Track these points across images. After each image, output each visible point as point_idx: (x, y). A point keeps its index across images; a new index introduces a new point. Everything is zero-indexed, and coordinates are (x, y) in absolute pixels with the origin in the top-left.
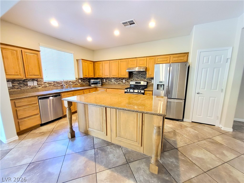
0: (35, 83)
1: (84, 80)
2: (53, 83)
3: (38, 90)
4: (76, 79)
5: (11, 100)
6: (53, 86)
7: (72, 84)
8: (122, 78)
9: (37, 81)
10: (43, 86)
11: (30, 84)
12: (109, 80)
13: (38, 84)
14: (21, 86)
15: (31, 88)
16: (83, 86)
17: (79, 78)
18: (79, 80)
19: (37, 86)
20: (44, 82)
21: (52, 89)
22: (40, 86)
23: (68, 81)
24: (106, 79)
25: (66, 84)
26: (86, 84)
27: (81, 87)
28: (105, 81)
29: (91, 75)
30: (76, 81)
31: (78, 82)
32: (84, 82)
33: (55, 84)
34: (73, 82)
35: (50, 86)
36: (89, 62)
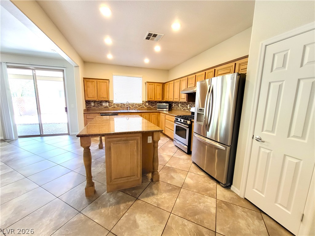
0: (107, 104)
1: (152, 103)
2: (120, 104)
3: (109, 110)
4: (143, 102)
5: (84, 113)
6: (120, 107)
7: (138, 106)
8: (183, 102)
9: (109, 102)
10: (113, 106)
11: (104, 104)
12: (177, 105)
13: (109, 105)
14: (98, 106)
15: (105, 107)
16: (151, 109)
17: (146, 101)
18: (146, 103)
19: (109, 106)
20: (114, 103)
21: (119, 110)
22: (110, 107)
23: (134, 104)
24: (175, 104)
25: (132, 107)
26: (154, 107)
27: (147, 110)
28: (174, 106)
29: (159, 98)
30: (143, 104)
31: (145, 105)
32: (153, 105)
33: (122, 106)
34: (139, 105)
35: (118, 107)
36: (156, 84)
